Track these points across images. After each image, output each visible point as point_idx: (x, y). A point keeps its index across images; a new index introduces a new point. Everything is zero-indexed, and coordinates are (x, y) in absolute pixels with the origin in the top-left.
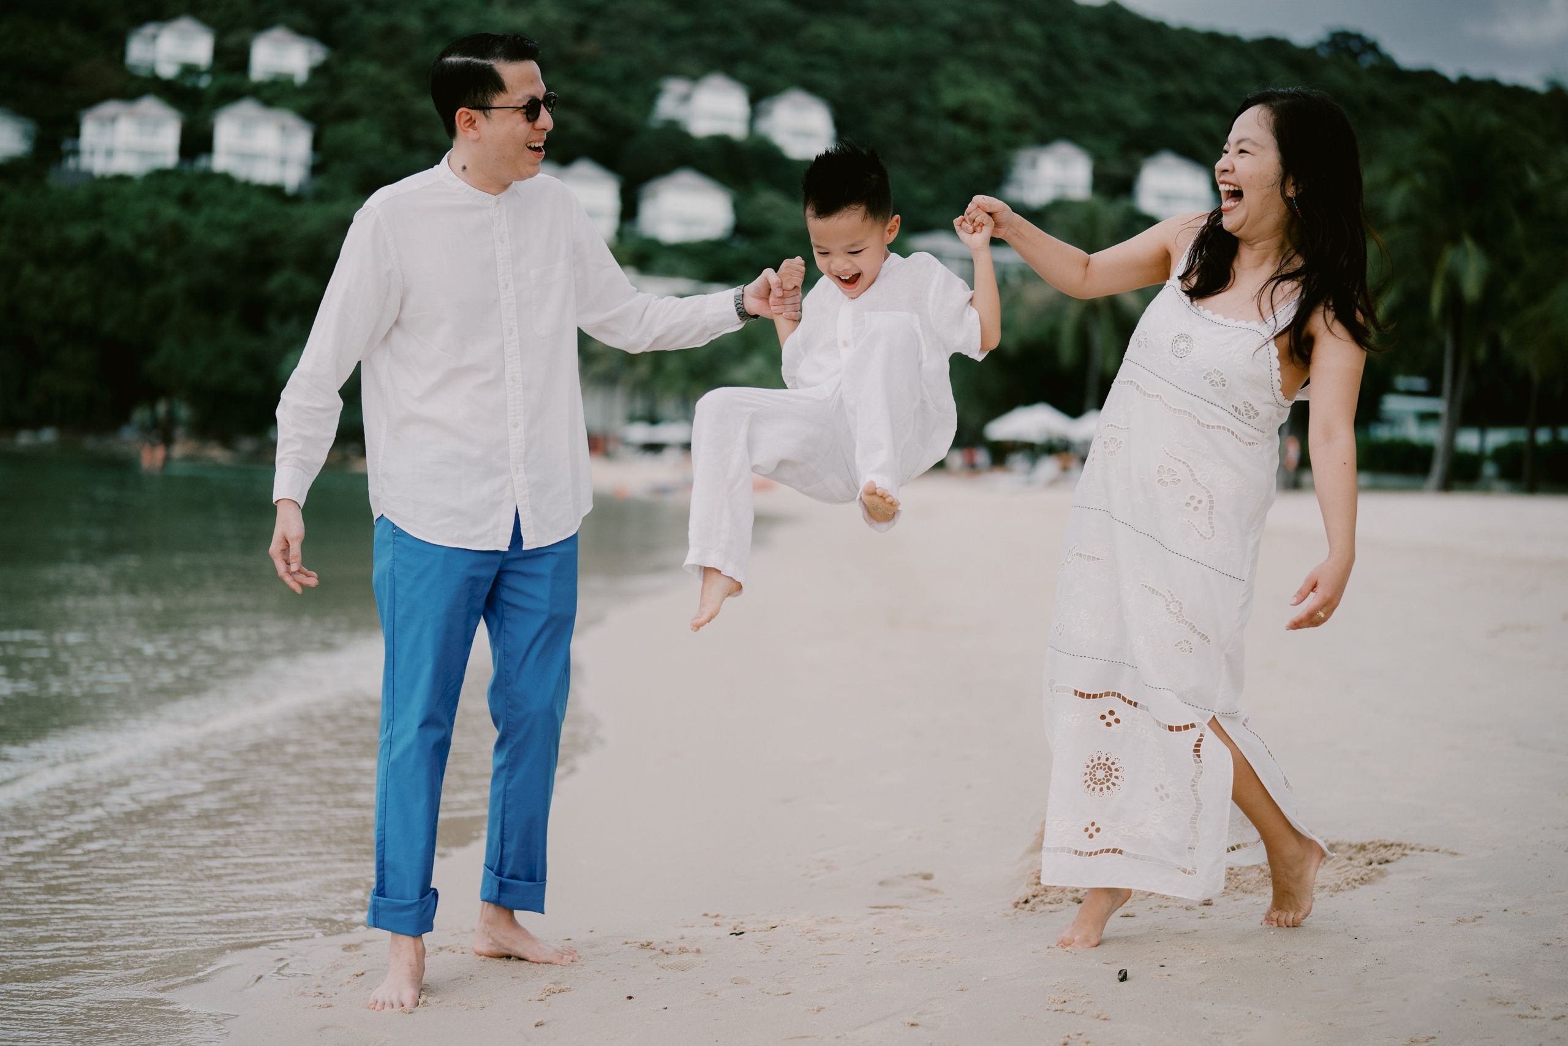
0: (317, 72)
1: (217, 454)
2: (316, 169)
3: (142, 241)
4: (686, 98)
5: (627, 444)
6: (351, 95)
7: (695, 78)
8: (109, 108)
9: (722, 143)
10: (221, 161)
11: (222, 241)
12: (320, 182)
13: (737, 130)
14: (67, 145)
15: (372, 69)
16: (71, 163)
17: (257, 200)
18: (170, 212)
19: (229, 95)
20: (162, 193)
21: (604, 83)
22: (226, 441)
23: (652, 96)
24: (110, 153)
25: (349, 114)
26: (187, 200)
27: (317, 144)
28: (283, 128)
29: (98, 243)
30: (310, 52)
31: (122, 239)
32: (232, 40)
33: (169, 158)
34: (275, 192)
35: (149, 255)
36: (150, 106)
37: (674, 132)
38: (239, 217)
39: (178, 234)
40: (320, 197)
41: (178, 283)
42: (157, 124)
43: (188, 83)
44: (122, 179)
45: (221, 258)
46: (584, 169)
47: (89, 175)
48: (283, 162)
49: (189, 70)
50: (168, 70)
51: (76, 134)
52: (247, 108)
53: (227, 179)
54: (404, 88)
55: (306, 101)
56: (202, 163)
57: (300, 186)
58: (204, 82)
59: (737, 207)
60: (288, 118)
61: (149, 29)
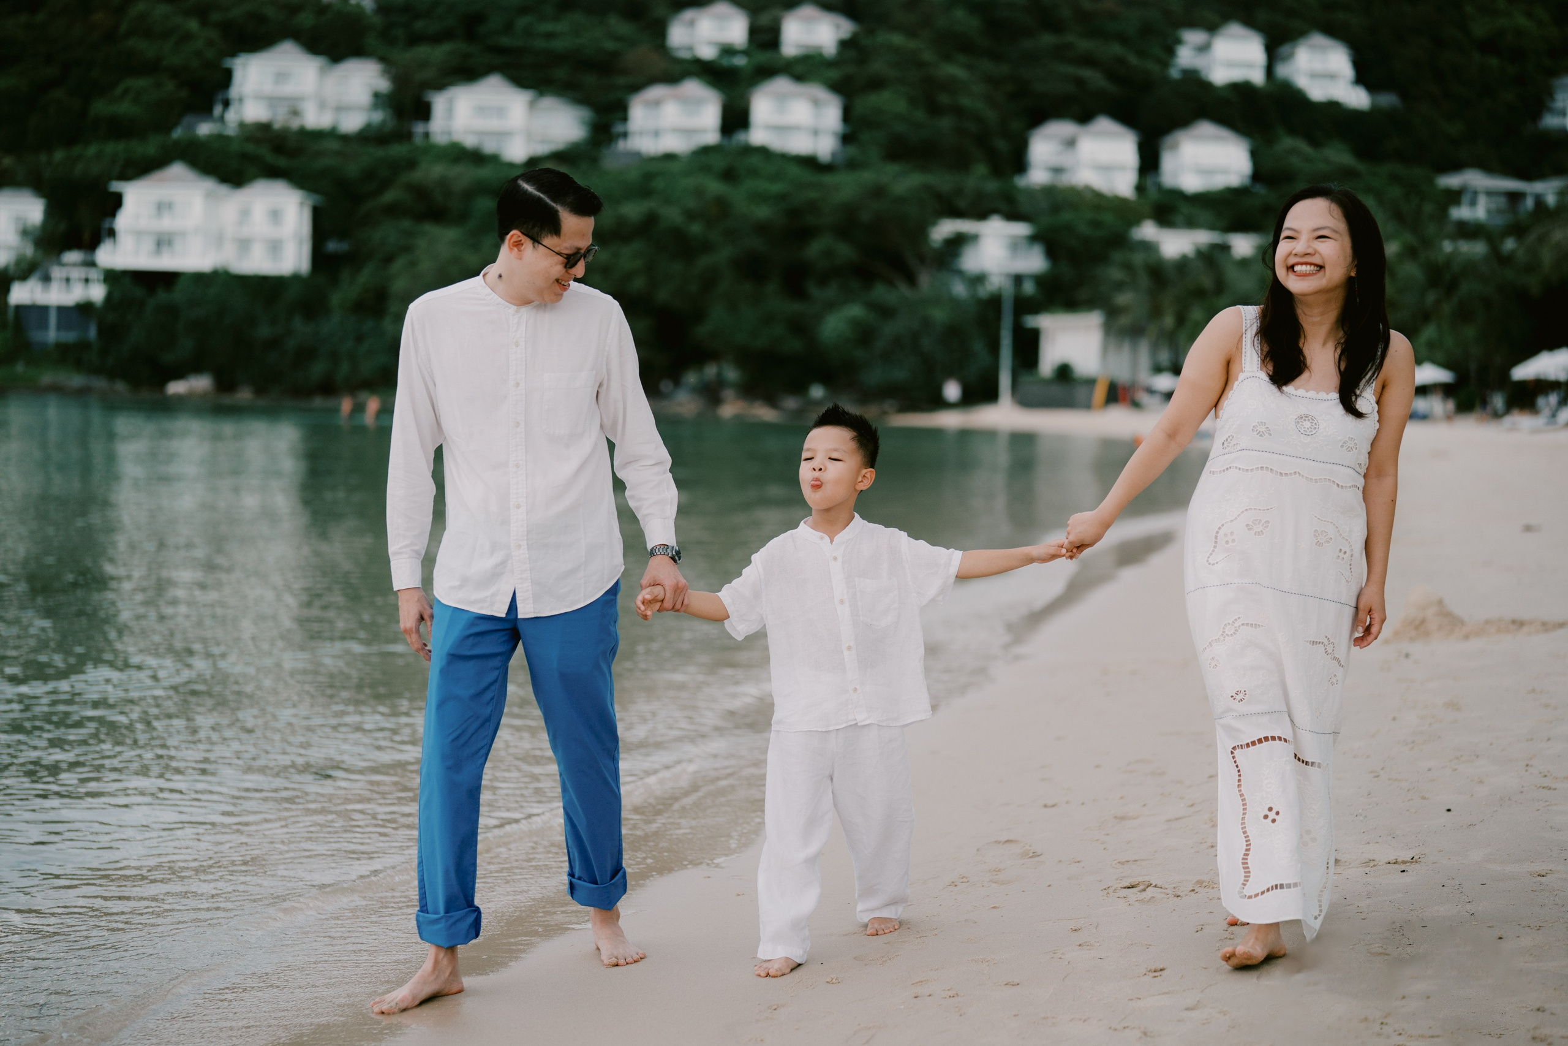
0: (844, 44)
1: (765, 413)
2: (846, 139)
3: (691, 215)
4: (1204, 48)
5: (1150, 391)
6: (878, 66)
7: (1212, 28)
8: (656, 92)
9: (1242, 89)
10: (758, 135)
11: (763, 212)
12: (852, 150)
13: (1257, 77)
14: (619, 128)
15: (897, 39)
16: (622, 145)
17: (794, 171)
18: (715, 187)
19: (765, 73)
20: (706, 169)
21: (1124, 39)
22: (771, 401)
23: (1170, 50)
24: (657, 133)
25: (876, 84)
26: (729, 175)
27: (847, 115)
28: (816, 103)
29: (650, 221)
30: (838, 27)
31: (672, 215)
32: (764, 19)
33: (712, 137)
34: (810, 162)
35: (696, 228)
36: (693, 88)
37: (1194, 81)
38: (776, 188)
39: (722, 206)
40: (851, 165)
41: (723, 255)
42: (698, 102)
43: (725, 62)
44: (670, 157)
45: (762, 229)
46: (1104, 124)
47: (637, 155)
48: (816, 132)
49: (728, 51)
50: (707, 53)
51: (625, 119)
52: (781, 84)
53: (764, 152)
54: (928, 56)
55: (834, 74)
56: (741, 137)
57: (833, 155)
58: (740, 61)
59: (1254, 155)
60: (819, 92)
61: (689, 14)
